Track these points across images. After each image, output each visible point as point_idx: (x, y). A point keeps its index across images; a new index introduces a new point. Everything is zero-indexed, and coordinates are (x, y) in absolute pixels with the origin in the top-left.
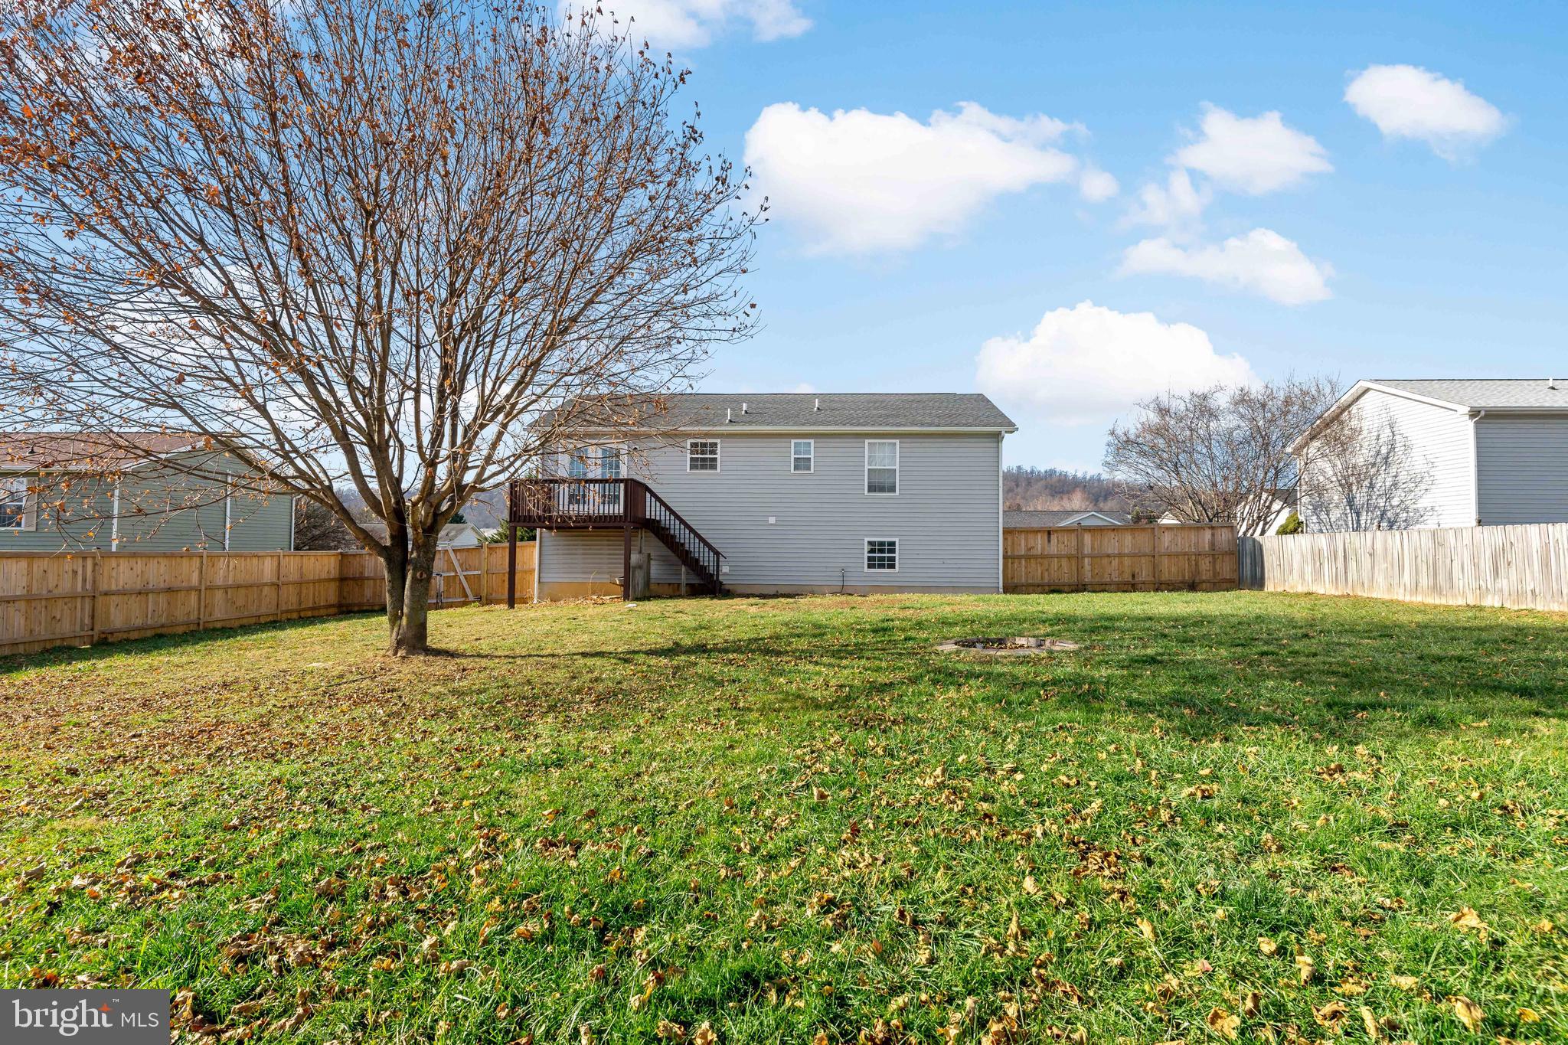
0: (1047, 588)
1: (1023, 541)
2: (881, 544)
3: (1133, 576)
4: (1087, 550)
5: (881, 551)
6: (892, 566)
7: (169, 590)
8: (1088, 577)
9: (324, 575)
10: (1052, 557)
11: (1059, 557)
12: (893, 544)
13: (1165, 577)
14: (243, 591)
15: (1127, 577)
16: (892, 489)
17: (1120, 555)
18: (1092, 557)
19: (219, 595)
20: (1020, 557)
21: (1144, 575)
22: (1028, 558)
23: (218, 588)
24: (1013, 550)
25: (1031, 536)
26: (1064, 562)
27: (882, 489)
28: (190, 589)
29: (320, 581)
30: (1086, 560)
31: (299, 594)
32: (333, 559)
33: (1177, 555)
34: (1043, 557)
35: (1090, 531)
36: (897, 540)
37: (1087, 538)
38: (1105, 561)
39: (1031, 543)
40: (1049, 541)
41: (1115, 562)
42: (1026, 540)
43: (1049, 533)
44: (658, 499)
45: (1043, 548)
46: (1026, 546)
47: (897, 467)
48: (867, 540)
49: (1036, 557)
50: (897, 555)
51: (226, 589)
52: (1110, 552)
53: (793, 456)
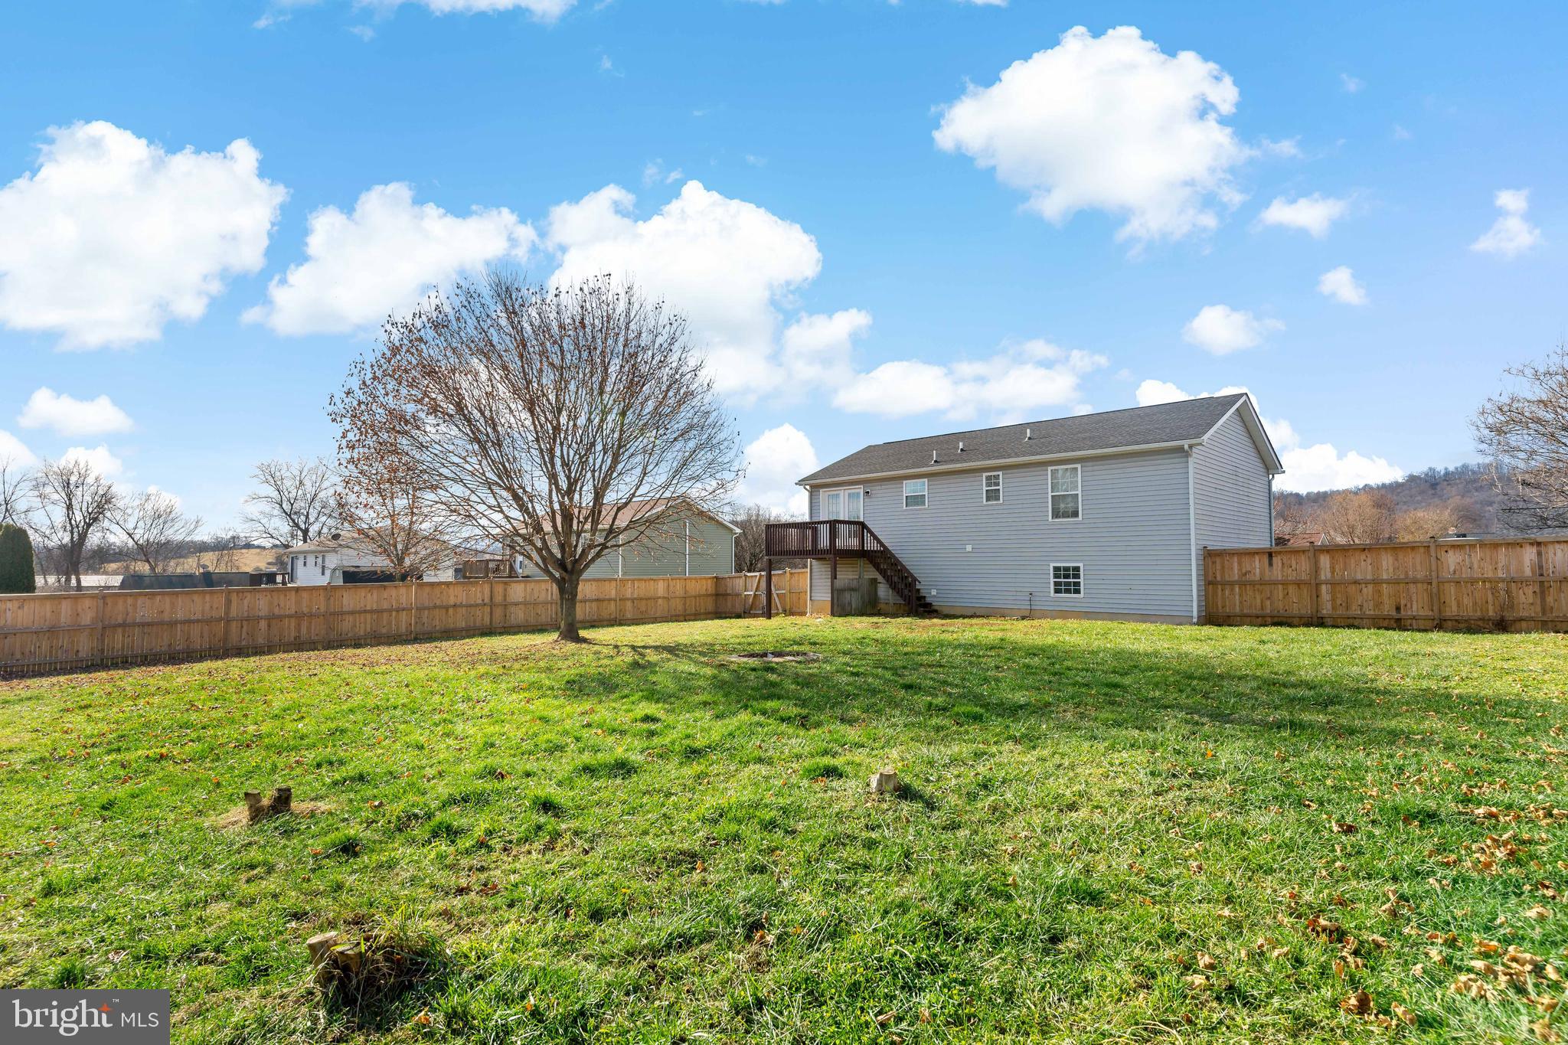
0: (1269, 620)
1: (1236, 565)
2: (1066, 569)
3: (1398, 609)
4: (1325, 574)
5: (1067, 576)
6: (1077, 591)
7: (598, 600)
8: (1326, 610)
9: (703, 592)
10: (1275, 583)
11: (1285, 584)
12: (1077, 569)
13: (1452, 610)
14: (644, 602)
15: (1388, 609)
16: (1075, 514)
17: (1376, 582)
18: (1333, 584)
19: (629, 604)
20: (1232, 584)
21: (1417, 606)
22: (1243, 584)
23: (628, 599)
24: (1223, 574)
25: (1246, 560)
26: (1291, 589)
27: (1065, 515)
28: (610, 600)
29: (700, 596)
30: (1324, 588)
31: (685, 604)
32: (709, 581)
33: (1473, 581)
34: (1262, 583)
35: (1328, 551)
36: (1081, 565)
37: (1325, 561)
38: (1352, 589)
39: (1247, 567)
40: (1271, 564)
41: (1368, 590)
42: (1240, 564)
43: (1270, 555)
44: (872, 534)
45: (1262, 573)
46: (1240, 570)
47: (1079, 492)
48: (1052, 565)
49: (1253, 584)
50: (1081, 580)
51: (633, 600)
52: (1359, 577)
53: (985, 488)
